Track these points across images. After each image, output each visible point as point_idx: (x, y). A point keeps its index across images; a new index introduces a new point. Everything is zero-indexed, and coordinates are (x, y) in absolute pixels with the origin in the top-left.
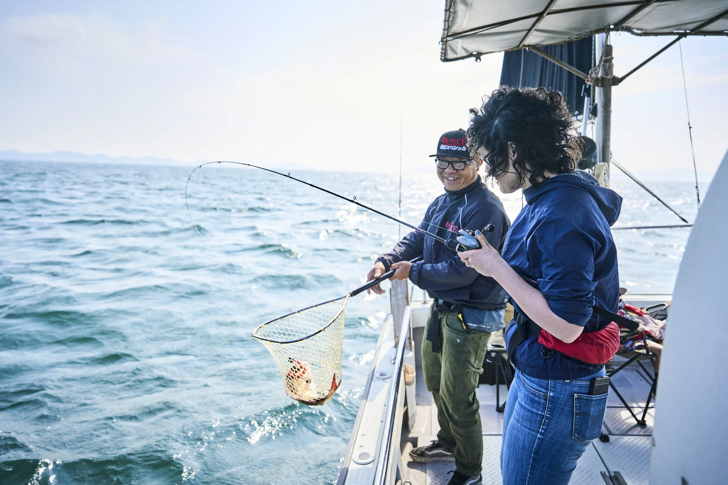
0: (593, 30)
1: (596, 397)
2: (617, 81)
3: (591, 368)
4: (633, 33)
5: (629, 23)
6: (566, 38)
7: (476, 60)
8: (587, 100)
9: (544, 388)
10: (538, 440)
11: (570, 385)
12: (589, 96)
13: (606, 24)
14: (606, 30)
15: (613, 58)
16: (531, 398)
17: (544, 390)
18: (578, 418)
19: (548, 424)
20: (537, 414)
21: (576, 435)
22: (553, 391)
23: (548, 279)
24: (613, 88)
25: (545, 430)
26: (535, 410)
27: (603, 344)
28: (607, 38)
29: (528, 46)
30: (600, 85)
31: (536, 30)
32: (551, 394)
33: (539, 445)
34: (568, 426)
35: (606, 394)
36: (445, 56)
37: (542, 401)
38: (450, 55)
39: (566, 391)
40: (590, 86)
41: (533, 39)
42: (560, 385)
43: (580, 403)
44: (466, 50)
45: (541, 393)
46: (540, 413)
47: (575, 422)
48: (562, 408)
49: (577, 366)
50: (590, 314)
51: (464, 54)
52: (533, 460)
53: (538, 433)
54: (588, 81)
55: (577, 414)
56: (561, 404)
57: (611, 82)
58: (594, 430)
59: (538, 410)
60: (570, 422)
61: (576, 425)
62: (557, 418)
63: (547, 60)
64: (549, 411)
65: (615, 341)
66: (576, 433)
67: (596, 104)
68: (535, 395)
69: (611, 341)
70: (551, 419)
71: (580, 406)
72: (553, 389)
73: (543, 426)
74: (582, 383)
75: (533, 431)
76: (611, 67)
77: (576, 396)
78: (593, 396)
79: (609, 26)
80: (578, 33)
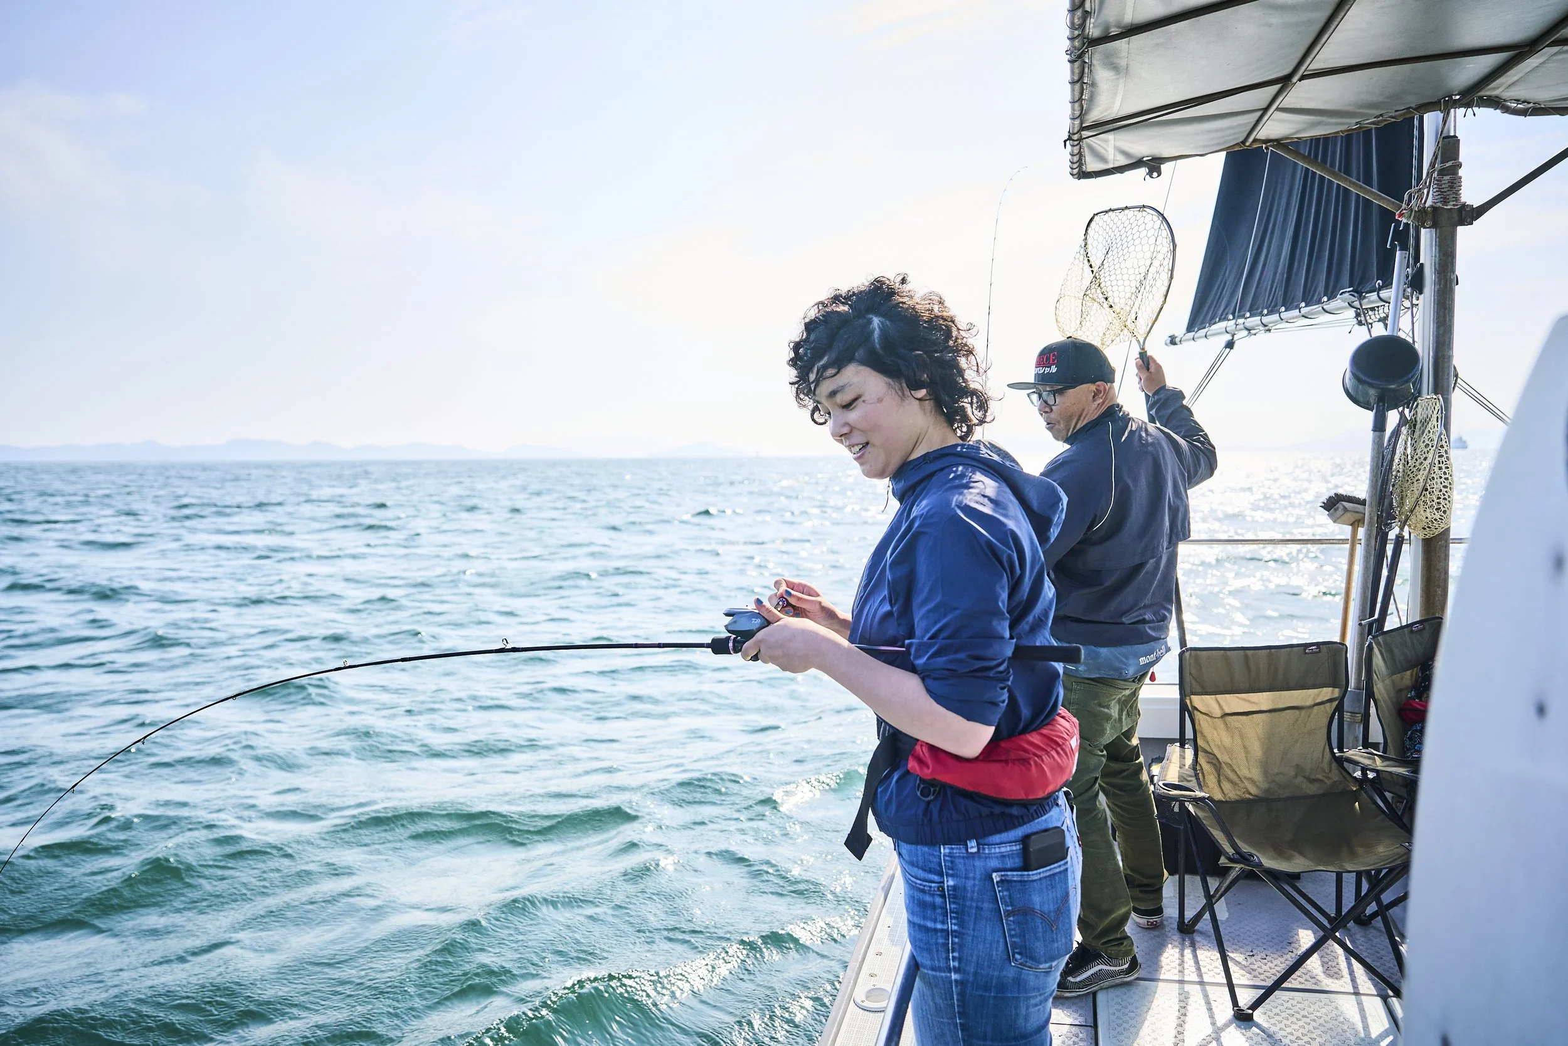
0: (1413, 105)
1: (1040, 873)
2: (1469, 215)
3: (1015, 811)
4: (1507, 110)
5: (1494, 89)
6: (1351, 123)
7: (1150, 174)
8: (1401, 256)
9: (935, 874)
10: (956, 986)
11: (980, 858)
12: (1405, 247)
13: (1440, 94)
14: (1445, 103)
15: (1460, 166)
16: (919, 900)
17: (936, 878)
18: (1013, 922)
19: (961, 946)
20: (936, 930)
21: (1018, 956)
22: (952, 876)
23: (929, 639)
24: (1461, 230)
25: (960, 959)
26: (930, 924)
27: (1030, 758)
28: (1445, 121)
29: (1266, 141)
30: (1429, 223)
31: (1278, 109)
32: (951, 883)
33: (962, 994)
34: (998, 942)
35: (1062, 862)
36: (1080, 166)
37: (938, 900)
38: (1092, 165)
39: (975, 871)
40: (1407, 225)
41: (1275, 127)
42: (962, 861)
43: (1008, 890)
44: (1125, 153)
45: (933, 885)
46: (939, 926)
47: (1009, 930)
48: (977, 907)
49: (985, 811)
50: (1003, 701)
51: (1122, 161)
52: (962, 1030)
53: (950, 971)
54: (1401, 215)
55: (1009, 914)
56: (972, 899)
57: (1456, 216)
58: (1053, 941)
59: (935, 921)
60: (998, 932)
61: (1011, 936)
62: (974, 930)
63: (1314, 174)
64: (955, 918)
65: (1058, 753)
66: (1018, 953)
67: (1422, 265)
68: (923, 891)
69: (1048, 753)
70: (964, 934)
71: (1010, 897)
72: (950, 872)
73: (953, 952)
74: (1003, 850)
75: (939, 969)
76: (1455, 184)
77: (996, 877)
78: (1031, 873)
79: (1450, 97)
80: (1379, 112)
